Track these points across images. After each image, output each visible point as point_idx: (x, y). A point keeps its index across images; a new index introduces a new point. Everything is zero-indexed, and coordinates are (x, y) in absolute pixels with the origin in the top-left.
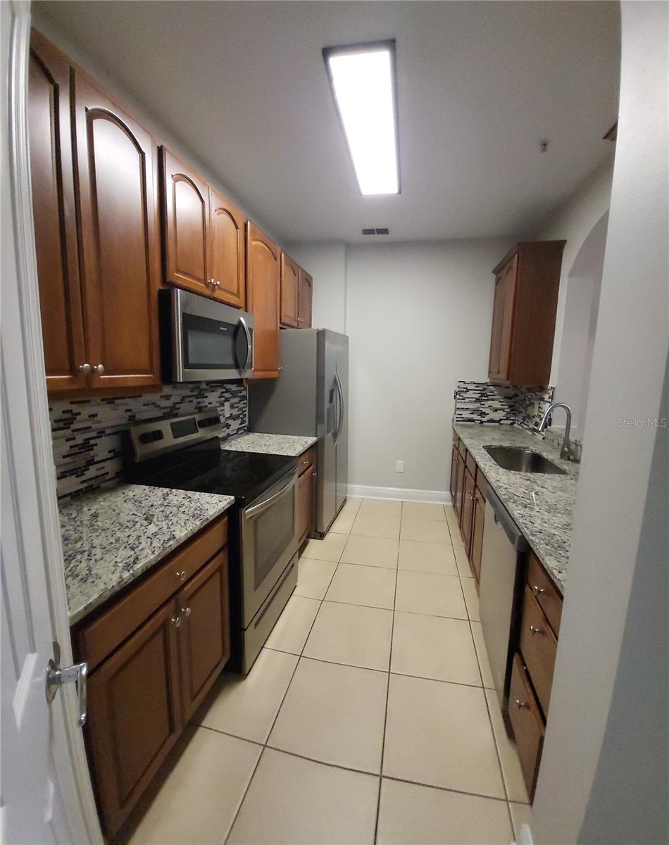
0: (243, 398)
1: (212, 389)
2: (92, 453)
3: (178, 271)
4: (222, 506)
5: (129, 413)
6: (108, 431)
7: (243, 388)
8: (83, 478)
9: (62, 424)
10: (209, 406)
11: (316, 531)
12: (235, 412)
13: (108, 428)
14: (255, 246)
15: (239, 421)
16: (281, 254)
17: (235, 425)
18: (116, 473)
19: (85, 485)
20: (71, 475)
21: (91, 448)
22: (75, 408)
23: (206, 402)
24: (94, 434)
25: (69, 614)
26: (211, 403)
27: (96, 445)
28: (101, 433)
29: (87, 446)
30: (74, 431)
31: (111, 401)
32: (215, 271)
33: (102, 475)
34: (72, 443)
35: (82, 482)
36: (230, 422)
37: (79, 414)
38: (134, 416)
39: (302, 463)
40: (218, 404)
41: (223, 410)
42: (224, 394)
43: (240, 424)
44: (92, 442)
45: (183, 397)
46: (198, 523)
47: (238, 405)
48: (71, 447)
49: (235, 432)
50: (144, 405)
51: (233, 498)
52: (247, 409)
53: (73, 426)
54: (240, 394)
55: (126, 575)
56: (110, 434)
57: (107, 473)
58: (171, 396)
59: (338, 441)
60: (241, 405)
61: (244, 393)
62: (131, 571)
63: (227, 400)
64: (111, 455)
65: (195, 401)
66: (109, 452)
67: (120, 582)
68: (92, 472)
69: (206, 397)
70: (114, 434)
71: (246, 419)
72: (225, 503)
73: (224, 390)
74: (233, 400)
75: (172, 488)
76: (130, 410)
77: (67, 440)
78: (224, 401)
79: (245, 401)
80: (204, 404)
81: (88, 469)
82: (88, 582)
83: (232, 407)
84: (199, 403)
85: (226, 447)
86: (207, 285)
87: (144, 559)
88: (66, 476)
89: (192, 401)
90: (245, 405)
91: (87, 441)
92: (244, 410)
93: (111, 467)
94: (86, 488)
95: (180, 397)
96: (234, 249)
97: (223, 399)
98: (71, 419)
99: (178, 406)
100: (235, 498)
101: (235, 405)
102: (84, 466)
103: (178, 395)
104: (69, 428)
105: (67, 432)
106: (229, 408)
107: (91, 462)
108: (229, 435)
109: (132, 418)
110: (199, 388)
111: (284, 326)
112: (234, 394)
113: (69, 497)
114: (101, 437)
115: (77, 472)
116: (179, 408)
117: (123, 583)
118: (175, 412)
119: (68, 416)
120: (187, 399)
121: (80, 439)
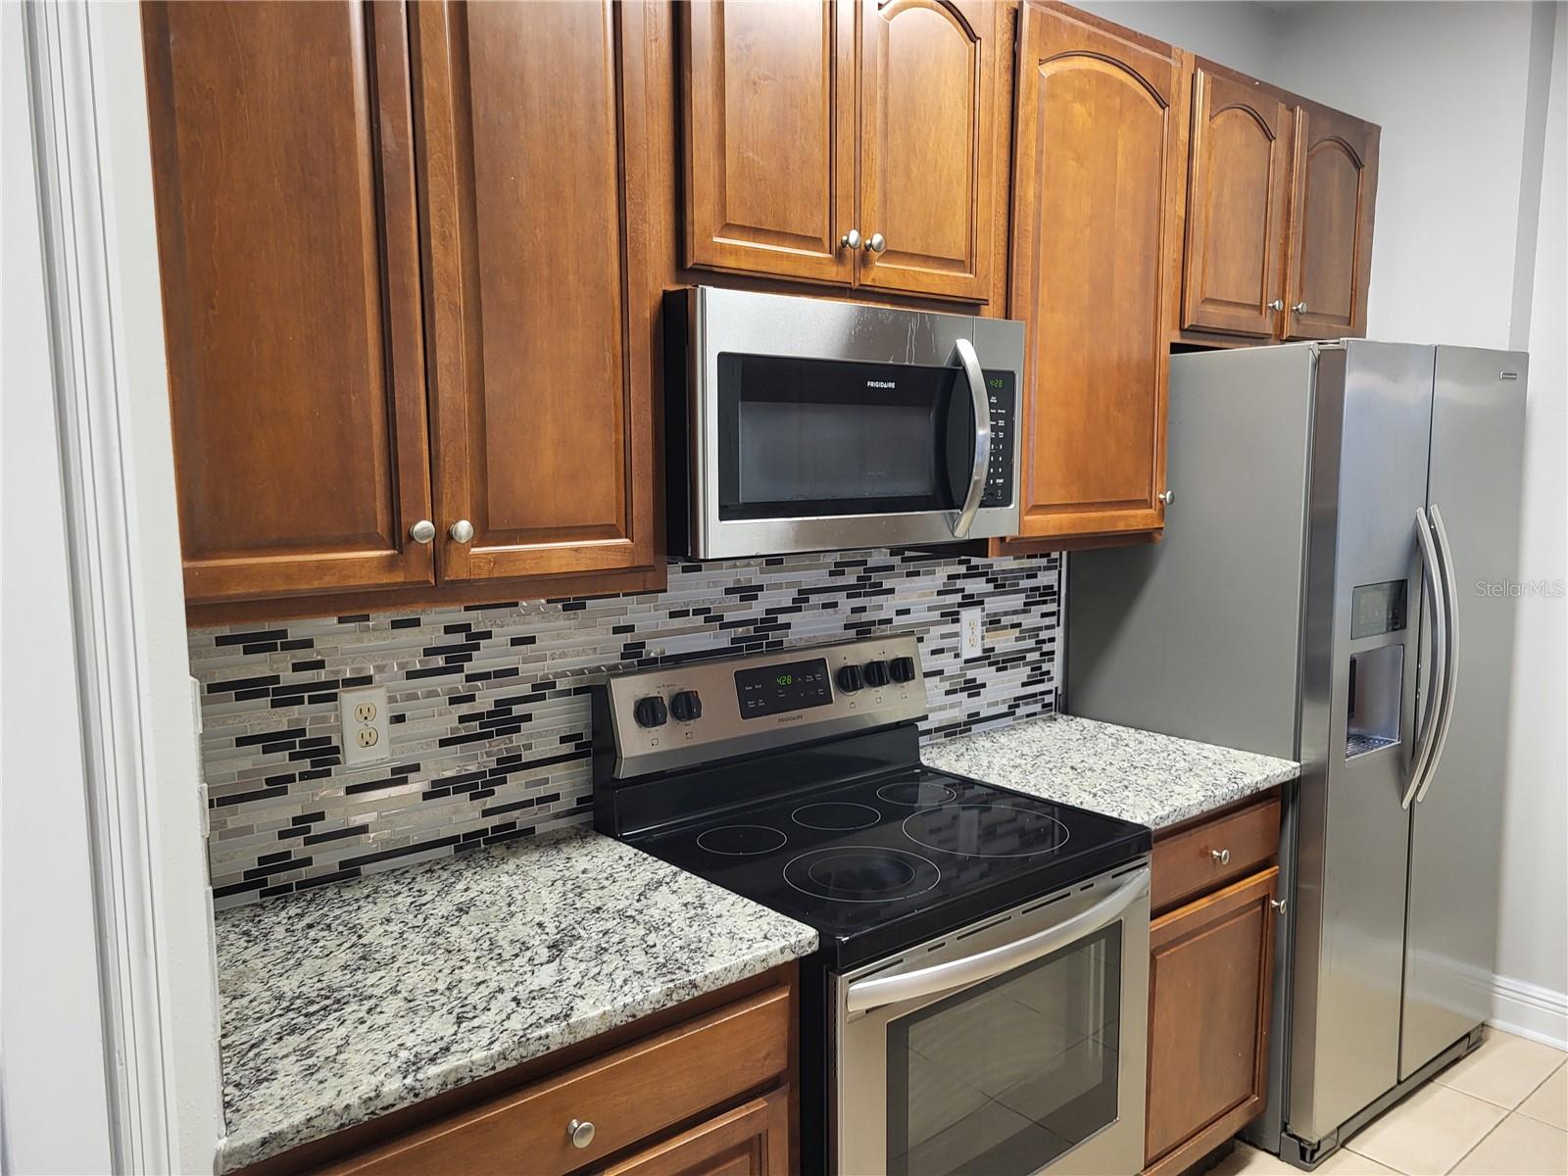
0: (1048, 592)
1: (912, 566)
2: (517, 740)
3: (728, 228)
4: (763, 952)
5: (628, 638)
6: (562, 685)
7: (1043, 562)
8: (489, 802)
9: (440, 661)
10: (898, 621)
11: (1285, 1129)
12: (1005, 642)
13: (564, 675)
14: (1052, 78)
15: (1023, 672)
16: (1194, 77)
17: (1002, 686)
18: (580, 801)
19: (496, 820)
20: (457, 791)
21: (513, 725)
22: (478, 620)
23: (883, 607)
24: (525, 689)
25: (223, 1143)
26: (907, 612)
27: (528, 718)
28: (542, 689)
29: (503, 720)
30: (470, 678)
31: (574, 606)
32: (872, 201)
33: (541, 800)
34: (465, 709)
35: (486, 813)
36: (983, 674)
37: (488, 635)
38: (642, 645)
39: (1205, 853)
40: (936, 615)
41: (956, 635)
42: (959, 584)
43: (1024, 685)
44: (518, 710)
45: (800, 592)
46: (657, 989)
47: (1016, 619)
48: (462, 719)
49: (1004, 709)
50: (673, 615)
51: (810, 932)
52: (1059, 633)
53: (469, 668)
54: (1025, 583)
55: (393, 1086)
56: (566, 693)
57: (556, 797)
58: (761, 588)
59: (1423, 788)
60: (1032, 620)
61: (1047, 578)
62: (409, 1081)
63: (970, 601)
64: (568, 748)
65: (846, 603)
66: (563, 740)
67: (370, 1099)
68: (514, 788)
69: (891, 591)
70: (578, 691)
71: (1056, 667)
72: (775, 945)
73: (962, 569)
74: (995, 604)
75: (684, 867)
76: (630, 629)
77: (453, 701)
78: (960, 605)
79: (1052, 607)
80: (883, 616)
81: (504, 781)
82: (314, 1077)
83: (993, 623)
84: (863, 609)
85: (940, 757)
86: (840, 253)
87: (459, 1055)
88: (446, 793)
89: (834, 605)
90: (1053, 620)
91: (504, 705)
92: (1044, 635)
93: (566, 781)
94: (495, 829)
95: (794, 593)
96: (955, 114)
97: (958, 598)
98: (461, 648)
99: (782, 619)
100: (821, 935)
101: (1005, 620)
102: (492, 772)
103: (789, 585)
104: (460, 670)
105: (456, 681)
106: (979, 629)
107: (511, 764)
108: (975, 718)
109: (633, 650)
110: (865, 562)
111: (1193, 340)
112: (1001, 585)
113: (450, 849)
114: (542, 697)
115: (474, 786)
116: (788, 626)
117: (379, 1103)
118: (773, 636)
119: (459, 639)
120: (814, 599)
121: (486, 699)
